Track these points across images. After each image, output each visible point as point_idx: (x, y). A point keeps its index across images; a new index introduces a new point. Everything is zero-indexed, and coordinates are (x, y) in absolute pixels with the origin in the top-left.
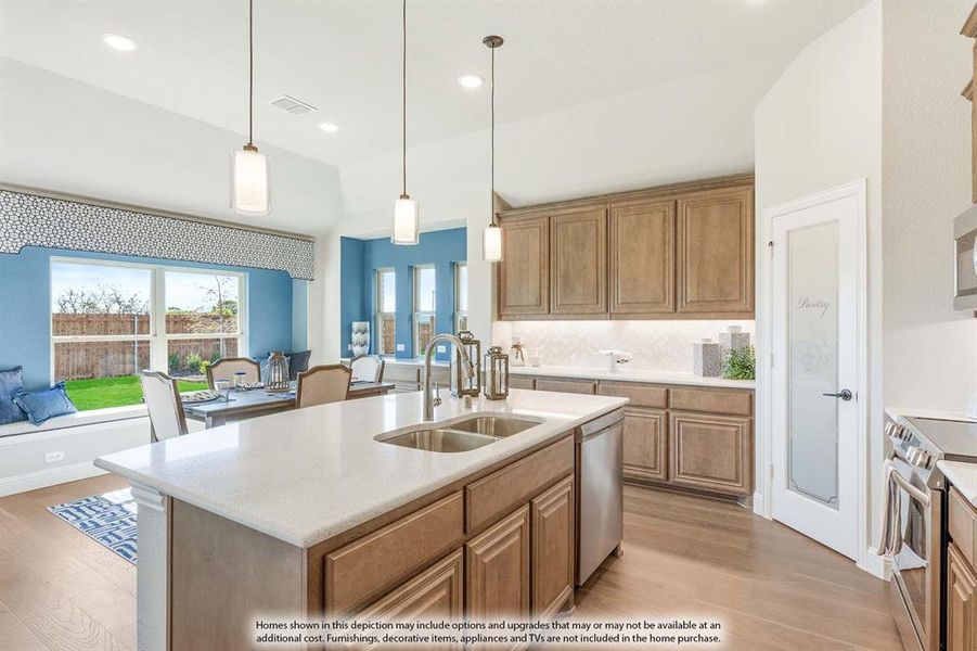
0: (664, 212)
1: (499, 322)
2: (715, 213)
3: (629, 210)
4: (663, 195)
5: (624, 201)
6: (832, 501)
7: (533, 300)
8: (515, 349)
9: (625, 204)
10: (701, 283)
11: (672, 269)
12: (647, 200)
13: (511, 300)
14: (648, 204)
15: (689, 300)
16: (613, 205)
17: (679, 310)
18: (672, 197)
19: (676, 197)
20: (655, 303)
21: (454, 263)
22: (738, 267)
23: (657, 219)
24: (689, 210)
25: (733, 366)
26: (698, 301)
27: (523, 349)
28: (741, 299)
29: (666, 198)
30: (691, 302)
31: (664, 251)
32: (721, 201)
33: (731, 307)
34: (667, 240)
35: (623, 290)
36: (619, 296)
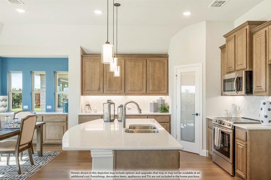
0: (143, 62)
1: (82, 96)
2: (157, 65)
3: (132, 61)
4: (143, 57)
5: (130, 57)
6: (193, 141)
7: (97, 88)
8: (88, 106)
9: (131, 58)
10: (154, 85)
11: (145, 81)
12: (137, 58)
13: (87, 88)
14: (138, 59)
15: (150, 90)
16: (126, 58)
17: (147, 93)
18: (145, 58)
19: (147, 58)
20: (140, 90)
21: (55, 72)
22: (163, 81)
23: (141, 64)
24: (150, 63)
25: (162, 109)
26: (153, 90)
27: (91, 106)
28: (164, 90)
29: (143, 58)
30: (151, 90)
31: (143, 75)
32: (159, 61)
33: (161, 92)
34: (144, 71)
35: (130, 86)
36: (128, 87)
